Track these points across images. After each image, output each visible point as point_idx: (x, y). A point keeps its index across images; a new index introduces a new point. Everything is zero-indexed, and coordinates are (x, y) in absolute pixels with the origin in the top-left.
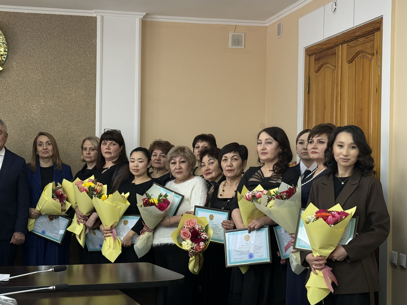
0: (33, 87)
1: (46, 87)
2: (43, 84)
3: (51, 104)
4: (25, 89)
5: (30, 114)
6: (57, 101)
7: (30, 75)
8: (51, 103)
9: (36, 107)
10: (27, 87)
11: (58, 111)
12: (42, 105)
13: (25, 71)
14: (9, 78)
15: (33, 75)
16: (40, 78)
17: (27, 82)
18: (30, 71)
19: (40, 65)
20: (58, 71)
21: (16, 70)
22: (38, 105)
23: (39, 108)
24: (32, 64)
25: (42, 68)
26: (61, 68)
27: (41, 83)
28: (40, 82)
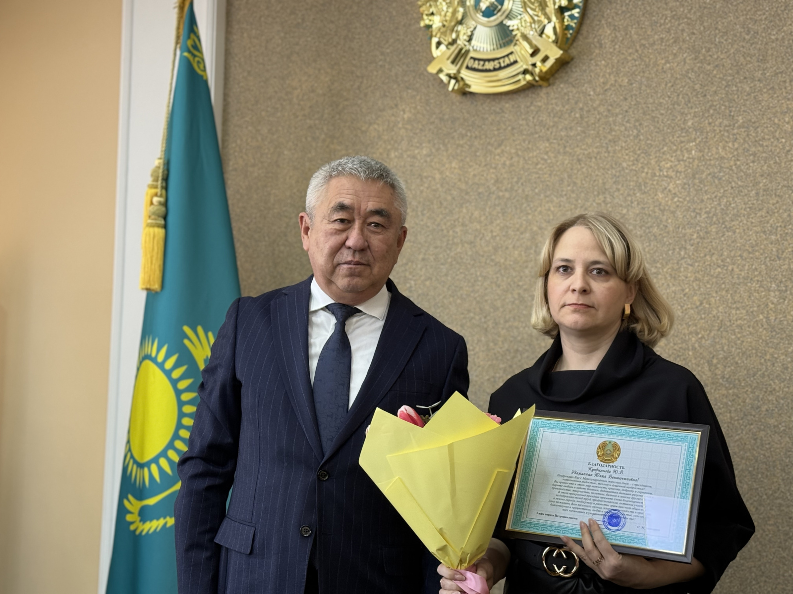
0: (661, 100)
1: (705, 95)
2: (697, 87)
3: (723, 154)
4: (638, 111)
5: (651, 192)
6: (744, 140)
7: (656, 64)
8: (724, 148)
9: (671, 167)
10: (645, 103)
11: (747, 175)
12: (691, 160)
13: (640, 52)
14: (590, 82)
15: (663, 61)
16: (687, 67)
17: (643, 88)
18: (655, 47)
19: (689, 24)
20: (748, 33)
21: (611, 53)
22: (679, 161)
23: (680, 172)
24: (660, 26)
25: (693, 34)
26: (761, 20)
27: (691, 84)
28: (688, 81)
